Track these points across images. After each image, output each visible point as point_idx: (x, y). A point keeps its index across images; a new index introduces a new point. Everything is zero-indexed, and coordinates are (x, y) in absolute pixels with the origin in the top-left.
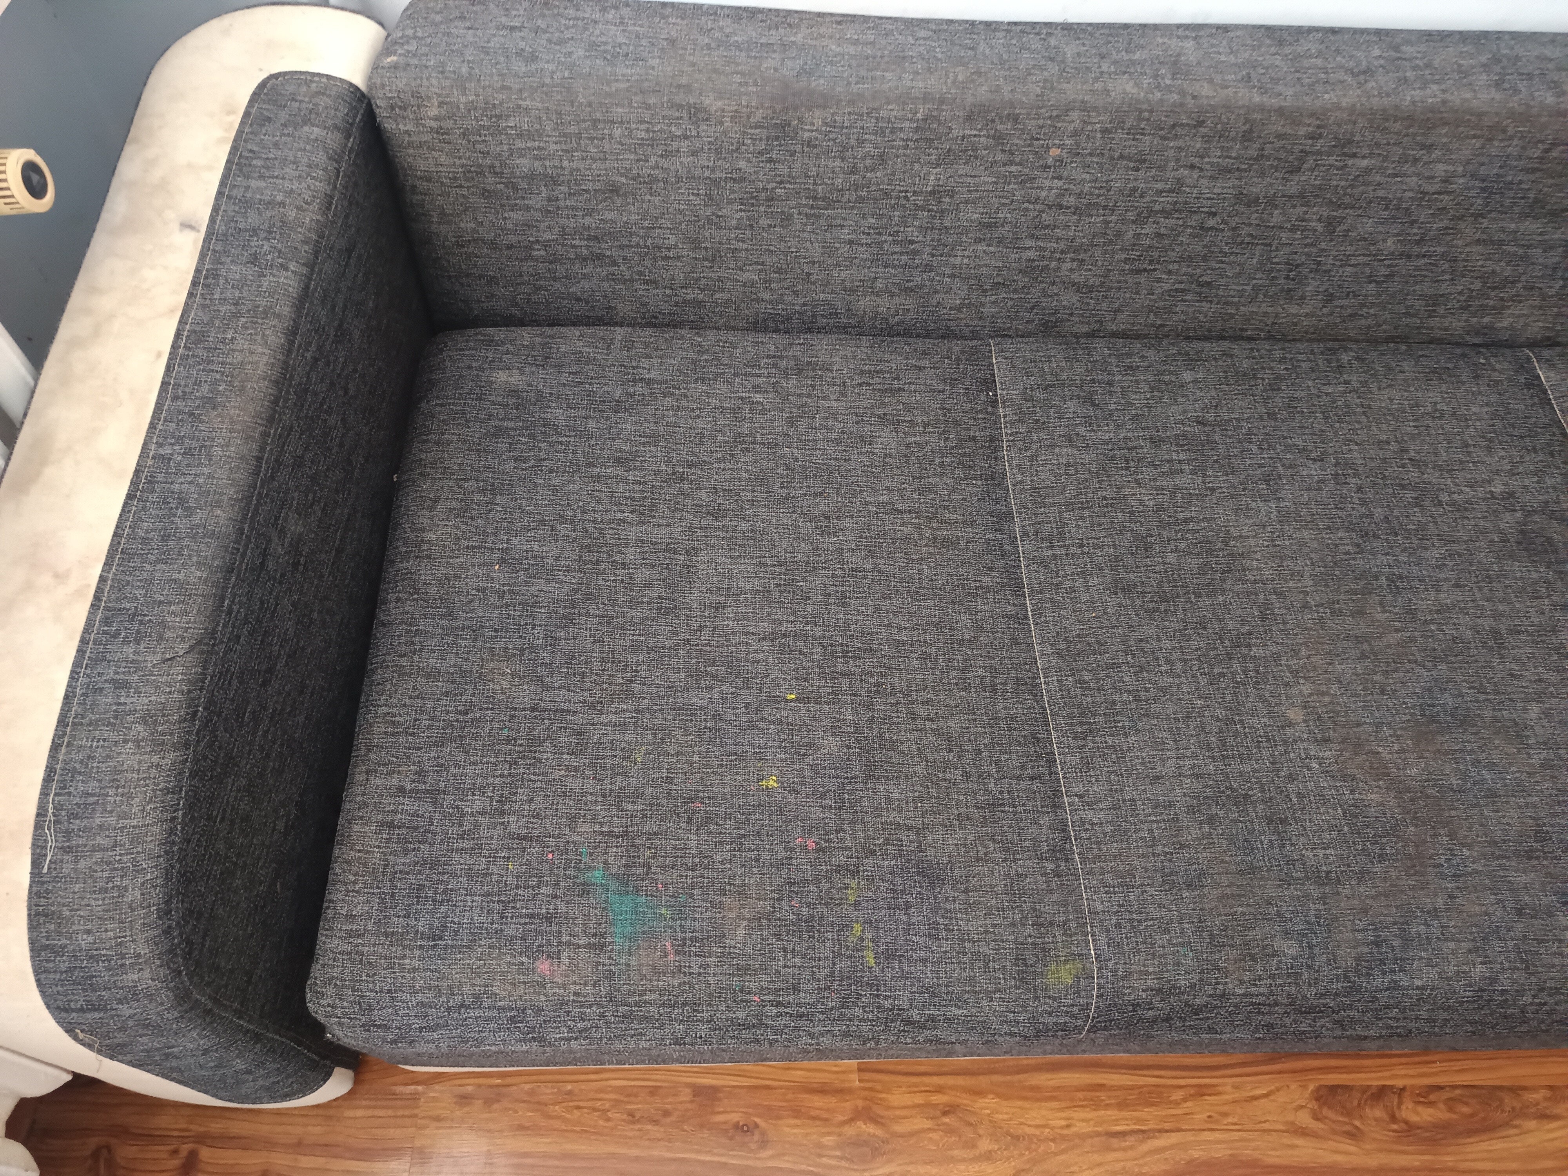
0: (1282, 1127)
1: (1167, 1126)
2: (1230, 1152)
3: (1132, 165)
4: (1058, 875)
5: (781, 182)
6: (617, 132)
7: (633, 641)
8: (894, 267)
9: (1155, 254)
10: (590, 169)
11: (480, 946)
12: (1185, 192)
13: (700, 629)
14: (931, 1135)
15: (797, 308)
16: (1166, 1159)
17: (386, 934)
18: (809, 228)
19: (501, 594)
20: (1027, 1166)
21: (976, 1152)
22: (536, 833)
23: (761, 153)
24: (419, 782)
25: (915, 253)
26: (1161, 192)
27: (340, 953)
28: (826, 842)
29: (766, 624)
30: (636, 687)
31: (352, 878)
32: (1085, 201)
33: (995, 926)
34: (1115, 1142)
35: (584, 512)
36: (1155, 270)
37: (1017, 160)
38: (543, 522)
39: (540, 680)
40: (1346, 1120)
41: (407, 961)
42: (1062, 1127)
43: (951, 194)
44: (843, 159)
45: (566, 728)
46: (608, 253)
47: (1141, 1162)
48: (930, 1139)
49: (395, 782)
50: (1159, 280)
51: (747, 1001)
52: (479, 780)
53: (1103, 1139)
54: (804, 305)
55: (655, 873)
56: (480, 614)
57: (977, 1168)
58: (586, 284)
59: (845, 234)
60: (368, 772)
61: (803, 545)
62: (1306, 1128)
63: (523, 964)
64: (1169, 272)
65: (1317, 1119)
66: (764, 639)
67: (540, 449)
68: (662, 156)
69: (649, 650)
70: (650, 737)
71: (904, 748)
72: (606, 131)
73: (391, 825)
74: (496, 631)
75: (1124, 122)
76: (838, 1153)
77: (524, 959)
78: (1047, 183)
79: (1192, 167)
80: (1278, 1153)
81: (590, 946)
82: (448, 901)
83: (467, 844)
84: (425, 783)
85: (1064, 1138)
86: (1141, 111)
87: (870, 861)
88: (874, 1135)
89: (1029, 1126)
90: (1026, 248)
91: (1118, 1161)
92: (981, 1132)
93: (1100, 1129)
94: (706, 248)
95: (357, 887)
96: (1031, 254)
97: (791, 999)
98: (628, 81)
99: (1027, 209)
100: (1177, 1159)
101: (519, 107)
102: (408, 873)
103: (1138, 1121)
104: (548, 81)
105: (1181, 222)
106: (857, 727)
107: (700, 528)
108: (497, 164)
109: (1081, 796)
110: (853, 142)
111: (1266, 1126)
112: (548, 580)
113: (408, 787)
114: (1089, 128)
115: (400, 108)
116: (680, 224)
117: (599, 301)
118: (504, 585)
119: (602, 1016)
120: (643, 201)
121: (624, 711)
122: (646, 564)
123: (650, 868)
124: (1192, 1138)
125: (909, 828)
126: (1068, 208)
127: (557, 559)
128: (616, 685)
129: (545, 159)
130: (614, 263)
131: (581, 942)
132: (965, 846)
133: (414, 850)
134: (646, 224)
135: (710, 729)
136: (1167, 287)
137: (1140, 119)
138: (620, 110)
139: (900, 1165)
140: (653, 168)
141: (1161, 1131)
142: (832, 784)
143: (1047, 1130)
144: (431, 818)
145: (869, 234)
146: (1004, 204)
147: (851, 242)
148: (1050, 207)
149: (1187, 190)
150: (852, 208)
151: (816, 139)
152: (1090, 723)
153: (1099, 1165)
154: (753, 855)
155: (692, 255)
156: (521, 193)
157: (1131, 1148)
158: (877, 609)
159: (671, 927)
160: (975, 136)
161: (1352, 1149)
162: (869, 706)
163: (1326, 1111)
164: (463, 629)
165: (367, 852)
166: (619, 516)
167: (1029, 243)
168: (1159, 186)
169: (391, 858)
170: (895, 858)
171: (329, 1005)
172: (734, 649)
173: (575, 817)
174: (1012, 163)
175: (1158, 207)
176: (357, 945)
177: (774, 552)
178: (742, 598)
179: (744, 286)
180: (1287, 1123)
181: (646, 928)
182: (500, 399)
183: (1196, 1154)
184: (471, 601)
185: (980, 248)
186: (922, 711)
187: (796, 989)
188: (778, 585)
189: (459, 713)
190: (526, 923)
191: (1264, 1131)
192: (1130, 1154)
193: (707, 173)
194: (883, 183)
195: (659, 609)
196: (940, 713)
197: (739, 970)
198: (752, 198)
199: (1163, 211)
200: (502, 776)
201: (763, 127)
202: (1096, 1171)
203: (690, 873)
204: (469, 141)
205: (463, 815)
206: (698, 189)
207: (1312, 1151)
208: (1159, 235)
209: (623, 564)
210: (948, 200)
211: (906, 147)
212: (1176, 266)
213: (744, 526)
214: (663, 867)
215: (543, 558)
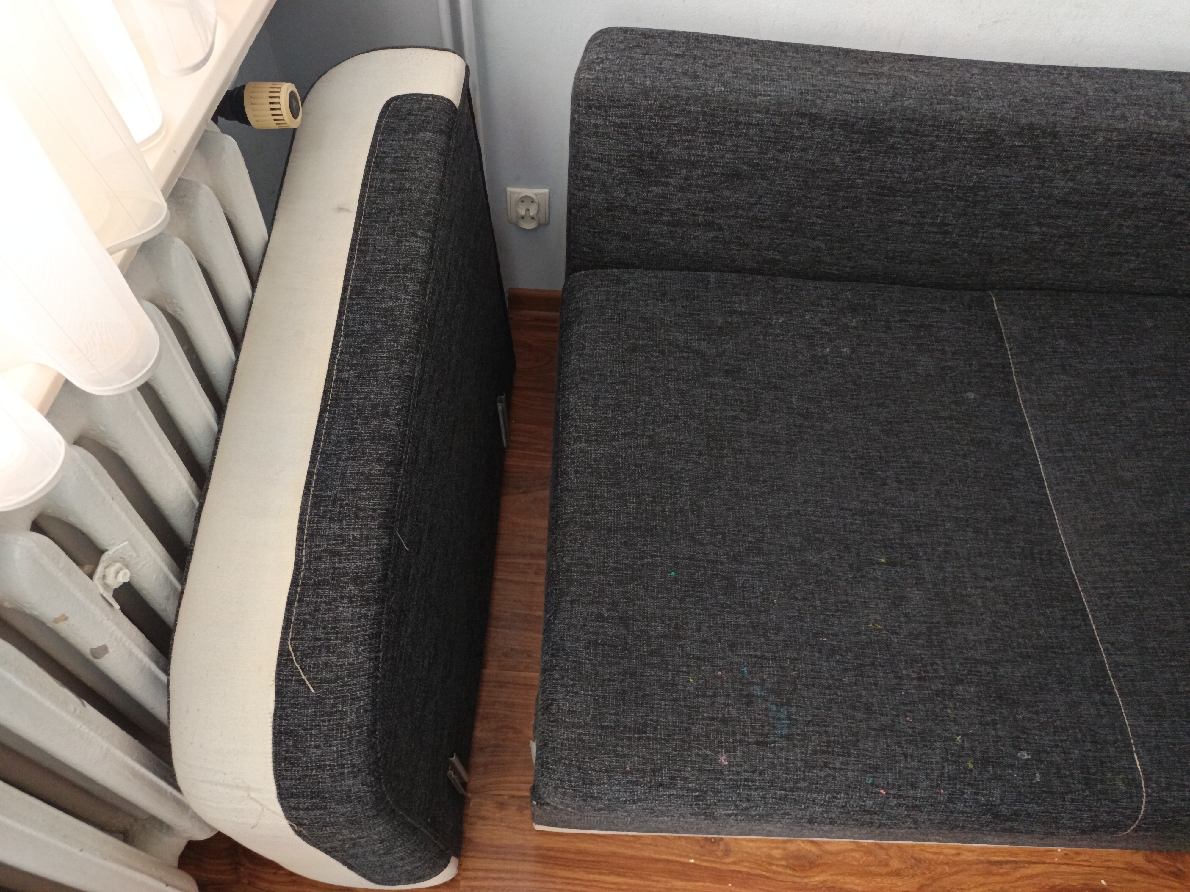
0: (1122, 866)
1: (1034, 859)
2: (1083, 882)
3: (1132, 173)
4: (1104, 704)
5: (862, 174)
6: (752, 131)
7: (756, 509)
8: (929, 243)
9: (1130, 241)
10: (722, 158)
11: (674, 739)
12: (1165, 195)
13: (806, 501)
14: (853, 854)
15: (848, 269)
16: (1034, 884)
17: (602, 727)
18: (872, 210)
19: (654, 470)
20: (928, 882)
21: (889, 869)
22: (707, 655)
23: (854, 152)
24: (612, 610)
25: (947, 233)
26: (1147, 193)
27: (566, 739)
28: (924, 672)
29: (856, 503)
30: (765, 546)
31: (571, 682)
32: (1086, 199)
33: (1061, 741)
34: (994, 869)
35: (706, 410)
36: (1127, 253)
37: (1047, 165)
38: (677, 417)
39: (692, 537)
40: (1171, 863)
41: (620, 749)
42: (953, 855)
43: (985, 189)
44: (914, 160)
45: (717, 575)
46: (718, 221)
47: (1015, 884)
48: (853, 857)
49: (595, 609)
50: (1128, 261)
51: (876, 793)
52: (658, 611)
53: (985, 865)
54: (853, 268)
55: (800, 690)
56: (641, 484)
57: (889, 881)
58: (694, 244)
59: (898, 216)
60: (572, 601)
61: (875, 443)
62: (1141, 868)
63: (707, 755)
64: (1138, 256)
65: (1150, 862)
66: (856, 514)
67: (669, 362)
68: (779, 151)
69: (770, 517)
70: (781, 585)
71: (971, 600)
72: (744, 131)
73: (596, 642)
74: (654, 497)
75: (1137, 141)
76: (783, 863)
77: (708, 752)
78: (1062, 184)
79: (1178, 176)
80: (1120, 885)
81: (758, 743)
82: (646, 703)
83: (656, 661)
84: (617, 611)
85: (955, 864)
86: (1151, 133)
87: (960, 687)
88: (810, 851)
89: (928, 852)
90: (1032, 233)
91: (998, 883)
92: (892, 854)
93: (982, 858)
94: (791, 222)
95: (575, 689)
96: (1036, 237)
97: (911, 793)
98: (769, 95)
99: (1041, 203)
100: (1043, 884)
101: (684, 110)
102: (614, 681)
103: (1011, 854)
104: (710, 92)
105: (1156, 217)
106: (935, 585)
107: (795, 426)
108: (655, 151)
109: (1112, 644)
110: (927, 147)
111: (1110, 864)
112: (687, 461)
113: (606, 615)
114: (1109, 144)
115: (596, 108)
116: (777, 202)
117: (700, 257)
118: (654, 463)
119: (764, 797)
120: (755, 183)
121: (758, 563)
122: (757, 451)
123: (796, 685)
124: (1054, 870)
125: (986, 663)
126: (1072, 203)
127: (691, 445)
128: (749, 542)
129: (691, 149)
130: (721, 229)
131: (751, 740)
132: (1029, 677)
133: (616, 663)
134: (752, 200)
135: (826, 582)
136: (1132, 266)
137: (1150, 139)
138: (759, 115)
139: (832, 875)
140: (770, 160)
141: (1030, 863)
142: (923, 628)
143: (942, 857)
144: (626, 639)
145: (916, 217)
146: (1024, 199)
147: (901, 222)
148: (1058, 202)
149: (1167, 193)
150: (909, 196)
151: (899, 143)
152: (1111, 587)
153: (982, 885)
154: (872, 680)
155: (780, 225)
156: (666, 173)
157: (1007, 874)
158: (938, 493)
159: (818, 732)
160: (1020, 146)
161: (1177, 885)
162: (940, 568)
163: (1155, 856)
164: (630, 495)
165: (580, 663)
166: (733, 413)
167: (1037, 229)
168: (1145, 189)
169: (600, 669)
170: (978, 685)
171: (559, 779)
172: (834, 520)
173: (734, 643)
174: (1041, 167)
175: (1141, 205)
176: (579, 734)
177: (854, 448)
178: (835, 482)
179: (813, 251)
180: (1127, 863)
181: (799, 731)
182: (633, 323)
183: (1058, 882)
184: (632, 474)
185: (997, 231)
186: (982, 573)
187: (914, 786)
188: (862, 473)
189: (636, 558)
190: (708, 725)
191: (1109, 868)
192: (1007, 878)
193: (809, 165)
194: (938, 179)
195: (772, 486)
196: (995, 574)
197: (870, 768)
198: (836, 185)
199: (1145, 209)
200: (675, 608)
201: (861, 133)
202: (981, 889)
203: (827, 691)
204: (640, 133)
205: (649, 638)
206: (799, 177)
207: (1145, 885)
208: (1137, 227)
209: (741, 450)
210: (982, 193)
211: (964, 153)
212: (1144, 250)
213: (829, 427)
214: (806, 686)
215: (681, 444)
